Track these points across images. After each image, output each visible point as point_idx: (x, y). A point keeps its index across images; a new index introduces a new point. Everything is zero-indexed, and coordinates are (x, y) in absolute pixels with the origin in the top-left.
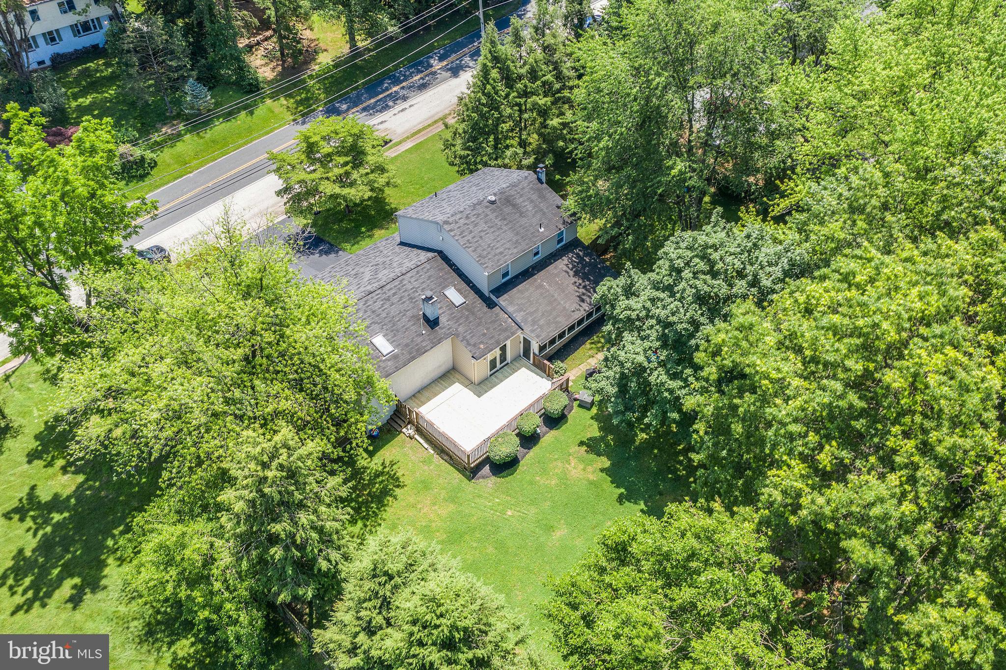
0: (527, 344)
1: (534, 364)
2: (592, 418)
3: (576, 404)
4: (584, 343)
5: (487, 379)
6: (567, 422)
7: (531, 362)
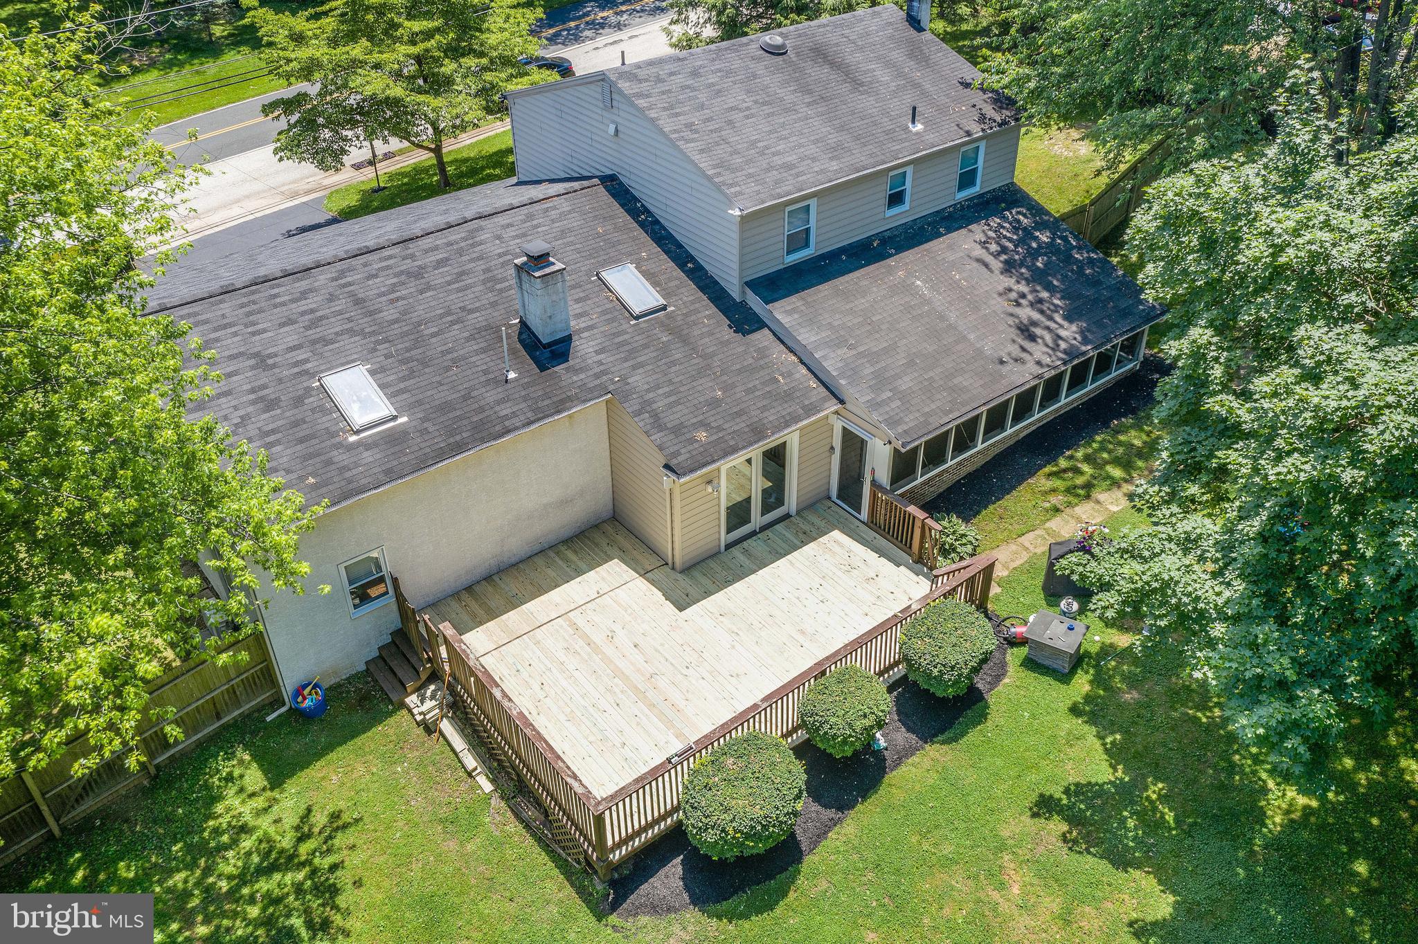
0: (854, 447)
1: (872, 524)
2: (1075, 710)
3: (1014, 656)
4: (1032, 474)
5: (714, 555)
6: (982, 717)
7: (864, 515)
